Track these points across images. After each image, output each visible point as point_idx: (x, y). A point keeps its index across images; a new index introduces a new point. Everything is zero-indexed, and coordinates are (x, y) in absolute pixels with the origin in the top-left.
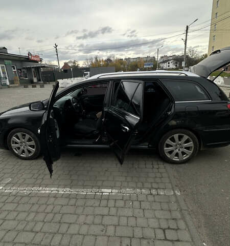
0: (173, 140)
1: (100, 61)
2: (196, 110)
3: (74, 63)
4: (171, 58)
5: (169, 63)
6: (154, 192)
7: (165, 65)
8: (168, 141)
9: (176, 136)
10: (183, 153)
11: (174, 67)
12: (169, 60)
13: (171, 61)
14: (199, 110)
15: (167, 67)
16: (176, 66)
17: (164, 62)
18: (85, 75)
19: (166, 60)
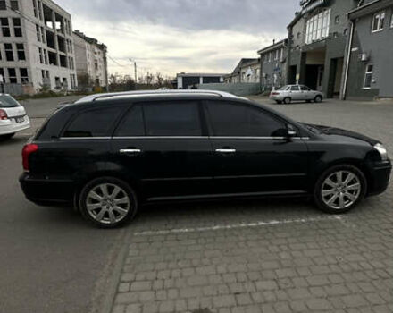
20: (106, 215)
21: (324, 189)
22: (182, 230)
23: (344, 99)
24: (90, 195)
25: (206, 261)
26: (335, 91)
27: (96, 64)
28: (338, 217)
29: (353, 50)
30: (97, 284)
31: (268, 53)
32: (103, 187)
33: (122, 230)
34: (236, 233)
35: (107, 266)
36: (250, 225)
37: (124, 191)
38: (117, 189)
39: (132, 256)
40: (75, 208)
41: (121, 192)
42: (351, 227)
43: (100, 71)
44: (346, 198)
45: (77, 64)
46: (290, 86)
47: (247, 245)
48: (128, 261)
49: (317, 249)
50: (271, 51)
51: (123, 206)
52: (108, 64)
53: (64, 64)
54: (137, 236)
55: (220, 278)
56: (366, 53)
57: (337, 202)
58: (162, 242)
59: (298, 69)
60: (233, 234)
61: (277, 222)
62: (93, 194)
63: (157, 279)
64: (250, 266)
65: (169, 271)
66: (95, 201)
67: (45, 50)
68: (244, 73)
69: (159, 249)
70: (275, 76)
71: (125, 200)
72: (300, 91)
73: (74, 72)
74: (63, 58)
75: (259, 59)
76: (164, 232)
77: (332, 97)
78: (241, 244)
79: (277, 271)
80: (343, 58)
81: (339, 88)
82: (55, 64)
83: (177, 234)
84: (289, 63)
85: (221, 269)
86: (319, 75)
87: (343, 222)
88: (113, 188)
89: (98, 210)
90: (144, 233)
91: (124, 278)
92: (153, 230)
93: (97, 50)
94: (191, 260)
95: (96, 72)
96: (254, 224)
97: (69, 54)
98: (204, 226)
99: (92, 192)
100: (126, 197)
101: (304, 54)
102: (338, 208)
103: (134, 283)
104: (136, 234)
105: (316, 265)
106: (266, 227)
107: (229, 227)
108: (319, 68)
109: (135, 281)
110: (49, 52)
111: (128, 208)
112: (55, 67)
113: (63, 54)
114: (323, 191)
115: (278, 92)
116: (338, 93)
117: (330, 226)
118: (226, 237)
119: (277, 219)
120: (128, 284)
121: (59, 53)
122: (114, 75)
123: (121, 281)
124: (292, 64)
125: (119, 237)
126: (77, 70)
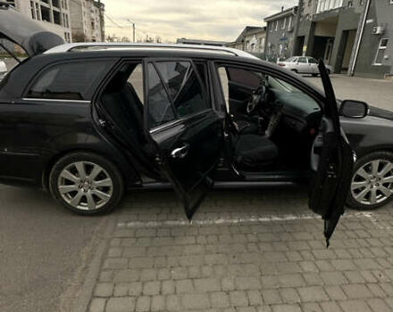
20: (84, 199)
21: (356, 180)
22: (177, 223)
23: (352, 75)
24: (62, 175)
25: (207, 271)
26: (343, 66)
27: (93, 23)
28: (367, 215)
29: (368, 22)
30: (63, 298)
31: (275, 21)
32: (80, 166)
33: (104, 219)
34: (244, 229)
35: (79, 271)
36: (261, 219)
37: (105, 172)
38: (97, 169)
39: (113, 258)
40: (45, 189)
41: (102, 172)
42: (385, 229)
43: (97, 32)
44: (378, 192)
45: (72, 22)
46: (298, 57)
47: (259, 249)
48: (106, 265)
49: (348, 259)
50: (278, 19)
51: (105, 189)
52: (105, 24)
53: (57, 21)
54: (120, 228)
55: (226, 297)
56: (382, 26)
57: (368, 196)
58: (152, 238)
59: (306, 40)
60: (240, 232)
61: (294, 218)
62: (66, 174)
63: (142, 294)
64: (265, 280)
65: (158, 283)
66: (69, 182)
67: (37, 4)
68: (248, 42)
69: (147, 248)
70: (281, 47)
71: (108, 182)
72: (308, 63)
73: (69, 31)
74: (57, 15)
75: (265, 28)
76: (156, 224)
77: (339, 73)
78: (252, 247)
79: (300, 290)
80: (356, 30)
81: (348, 63)
82: (48, 20)
83: (171, 228)
84: (296, 34)
85: (228, 284)
86: (327, 48)
87: (373, 221)
88: (92, 167)
89: (74, 193)
90: (131, 224)
91: (98, 292)
92: (142, 221)
93: (94, 8)
94: (188, 267)
95: (92, 33)
96: (266, 219)
97: (63, 11)
98: (205, 219)
99: (65, 171)
100: (109, 179)
101: (314, 24)
102: (368, 203)
103: (112, 299)
104: (119, 225)
105: (350, 283)
106: (281, 224)
107: (235, 221)
108: (329, 40)
109: (113, 296)
110: (41, 6)
111: (111, 192)
112: (49, 24)
113: (57, 10)
114: (353, 183)
115: (284, 63)
116: (347, 69)
117: (360, 226)
118: (232, 235)
119: (294, 213)
120: (103, 301)
121: (53, 8)
122: (111, 36)
123: (94, 296)
124: (300, 34)
125: (98, 228)
126: (72, 28)
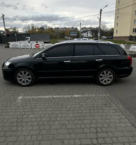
0: (103, 74)
1: (36, 29)
2: (114, 59)
3: (15, 29)
4: (89, 29)
5: (87, 33)
6: (97, 95)
7: (85, 35)
8: (101, 75)
9: (105, 72)
10: (108, 80)
11: (91, 36)
12: (87, 31)
13: (89, 32)
14: (115, 59)
15: (86, 36)
16: (93, 35)
17: (84, 32)
18: (27, 39)
19: (85, 30)
